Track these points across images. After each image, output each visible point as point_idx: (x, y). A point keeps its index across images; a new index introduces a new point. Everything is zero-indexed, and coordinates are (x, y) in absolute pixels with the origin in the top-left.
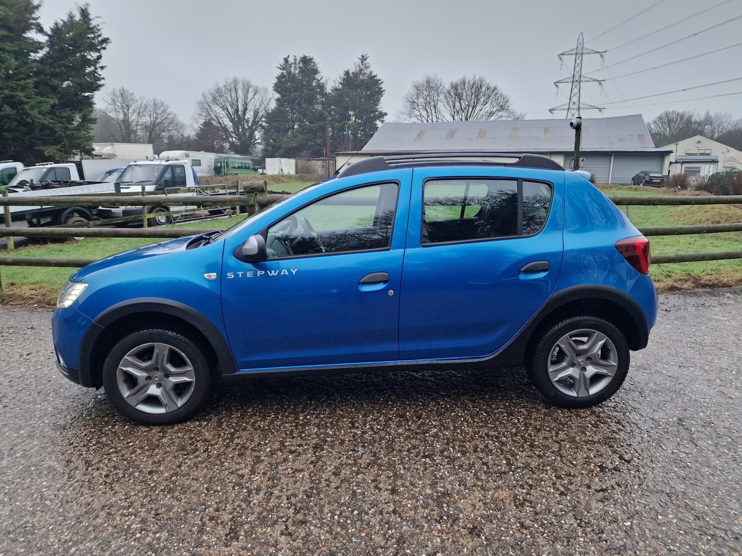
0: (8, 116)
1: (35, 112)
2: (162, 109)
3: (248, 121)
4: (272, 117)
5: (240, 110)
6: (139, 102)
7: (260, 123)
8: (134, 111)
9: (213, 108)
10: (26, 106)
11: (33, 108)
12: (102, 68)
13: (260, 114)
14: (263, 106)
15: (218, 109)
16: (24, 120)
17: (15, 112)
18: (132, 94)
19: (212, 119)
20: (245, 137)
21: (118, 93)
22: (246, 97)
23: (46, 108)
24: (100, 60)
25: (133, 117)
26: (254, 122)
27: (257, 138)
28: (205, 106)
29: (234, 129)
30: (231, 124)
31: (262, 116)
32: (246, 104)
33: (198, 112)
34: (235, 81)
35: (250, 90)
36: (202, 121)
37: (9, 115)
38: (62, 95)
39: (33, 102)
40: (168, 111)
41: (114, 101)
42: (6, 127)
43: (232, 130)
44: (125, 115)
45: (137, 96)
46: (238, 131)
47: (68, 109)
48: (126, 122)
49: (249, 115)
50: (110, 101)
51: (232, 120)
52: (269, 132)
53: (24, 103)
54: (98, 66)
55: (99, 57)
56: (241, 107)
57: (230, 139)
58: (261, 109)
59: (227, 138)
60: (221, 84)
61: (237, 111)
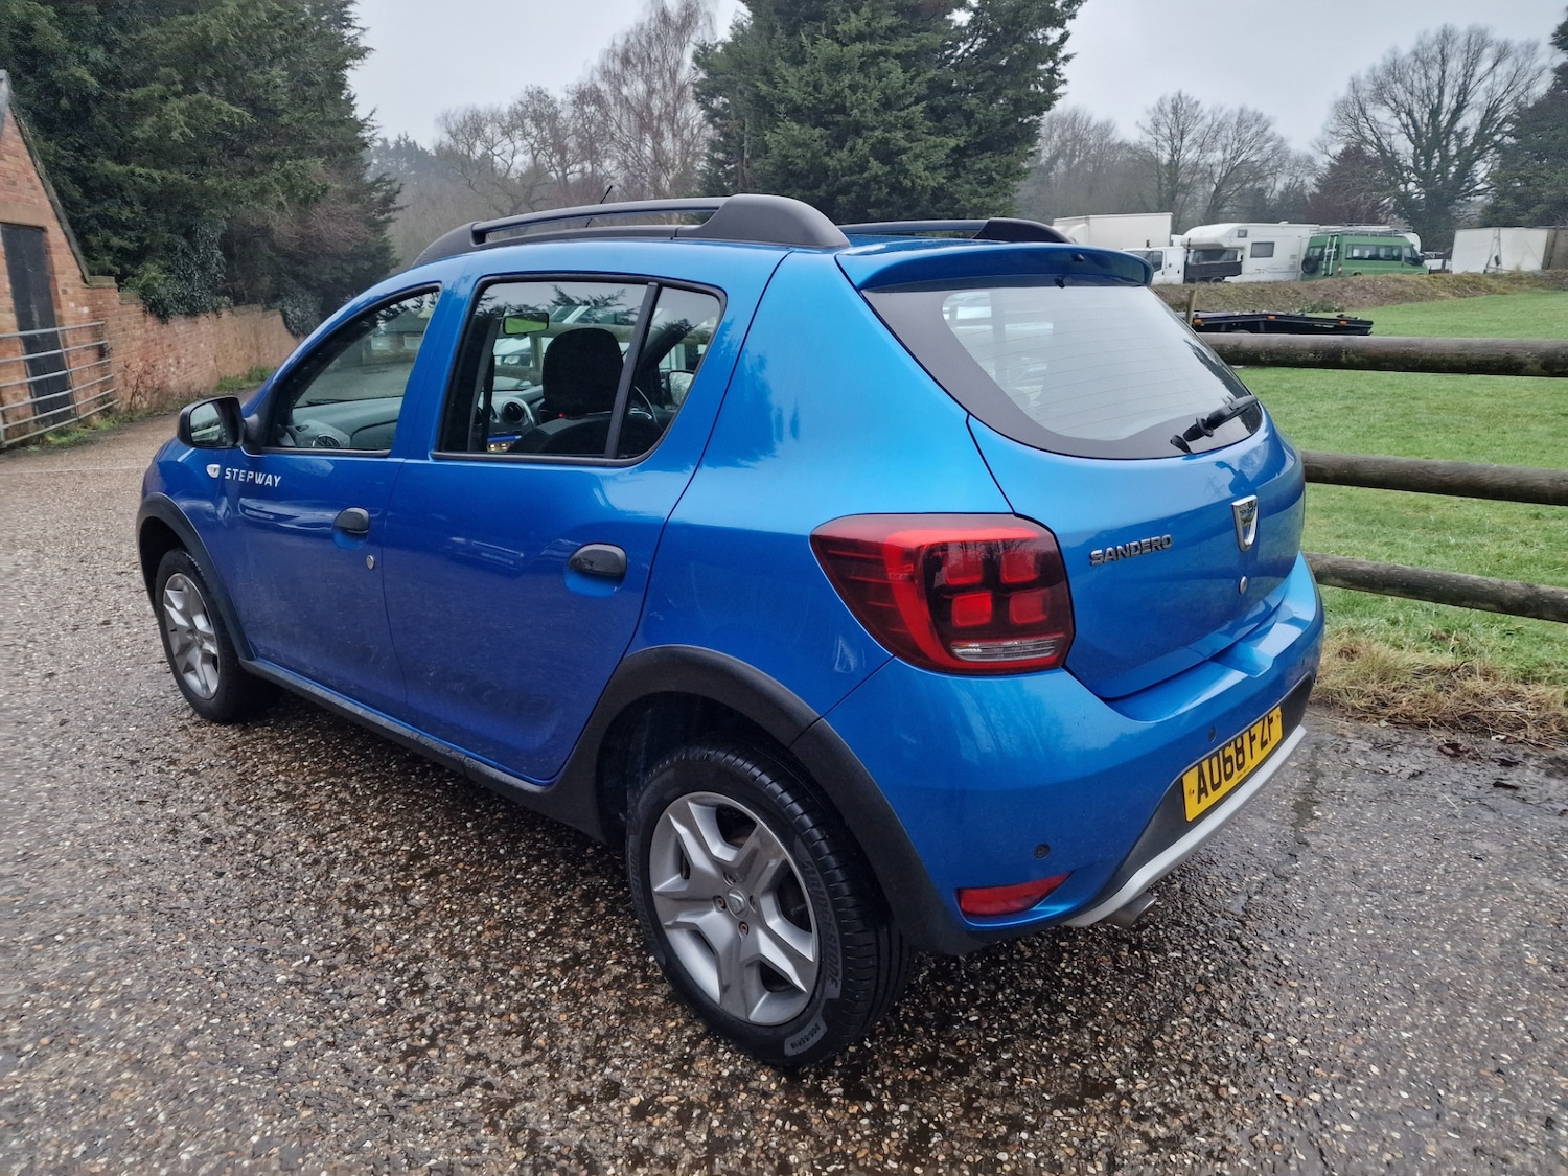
0: (875, 178)
1: (918, 167)
2: (1254, 130)
3: (1460, 137)
4: (1531, 119)
5: (1444, 110)
6: (1209, 121)
7: (1497, 138)
8: (1194, 141)
9: (1369, 113)
10: (904, 157)
11: (916, 157)
12: (1067, 58)
13: (1502, 114)
14: (1514, 94)
15: (1383, 115)
16: (901, 183)
17: (887, 169)
18: (1197, 103)
19: (1365, 140)
20: (1444, 178)
21: (1168, 108)
22: (1468, 76)
23: (939, 156)
24: (1066, 43)
25: (1189, 156)
26: (1482, 137)
27: (1478, 179)
28: (1352, 112)
29: (1416, 162)
30: (1411, 148)
31: (1507, 120)
32: (1464, 91)
33: (1331, 128)
34: (1446, 37)
35: (1487, 51)
36: (1338, 149)
37: (877, 175)
38: (980, 128)
39: (918, 147)
40: (1268, 133)
41: (1157, 125)
42: (872, 199)
43: (1410, 163)
44: (1175, 150)
45: (1206, 107)
46: (1428, 164)
47: (989, 154)
48: (1173, 166)
49: (1471, 120)
50: (1149, 125)
51: (1416, 141)
52: (1515, 161)
53: (904, 151)
54: (1061, 55)
55: (1064, 38)
56: (1449, 102)
57: (1402, 187)
58: (1506, 102)
59: (1394, 185)
60: (1406, 48)
61: (1435, 113)
